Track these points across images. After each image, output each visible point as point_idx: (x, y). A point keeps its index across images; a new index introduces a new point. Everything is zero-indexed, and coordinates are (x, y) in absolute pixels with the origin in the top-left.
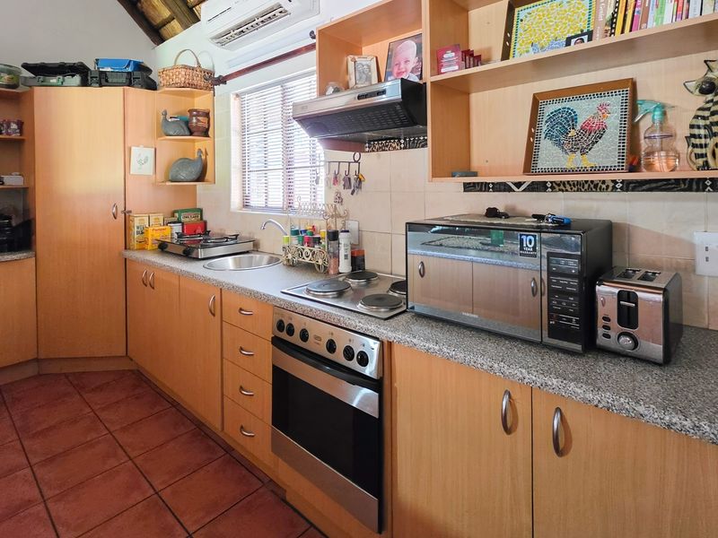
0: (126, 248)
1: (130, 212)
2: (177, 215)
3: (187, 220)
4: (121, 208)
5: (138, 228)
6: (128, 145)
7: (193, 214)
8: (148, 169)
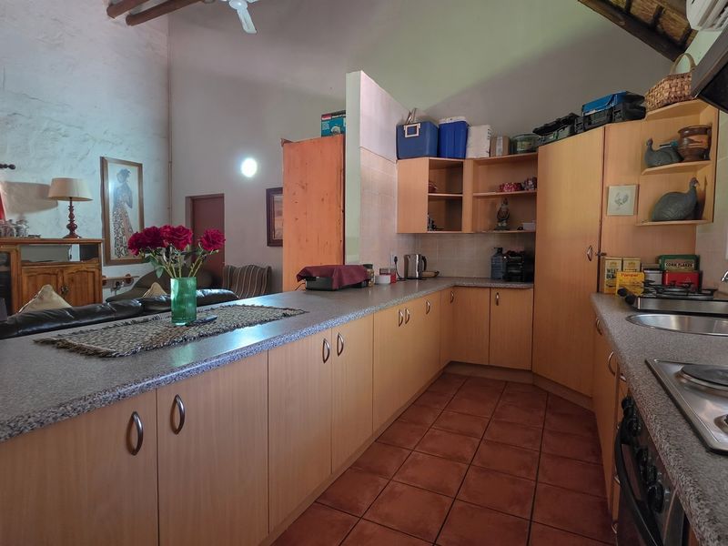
0: (598, 291)
1: (604, 254)
2: (660, 261)
3: (673, 268)
4: (596, 250)
5: (609, 271)
6: (606, 185)
7: (682, 261)
8: (628, 208)
